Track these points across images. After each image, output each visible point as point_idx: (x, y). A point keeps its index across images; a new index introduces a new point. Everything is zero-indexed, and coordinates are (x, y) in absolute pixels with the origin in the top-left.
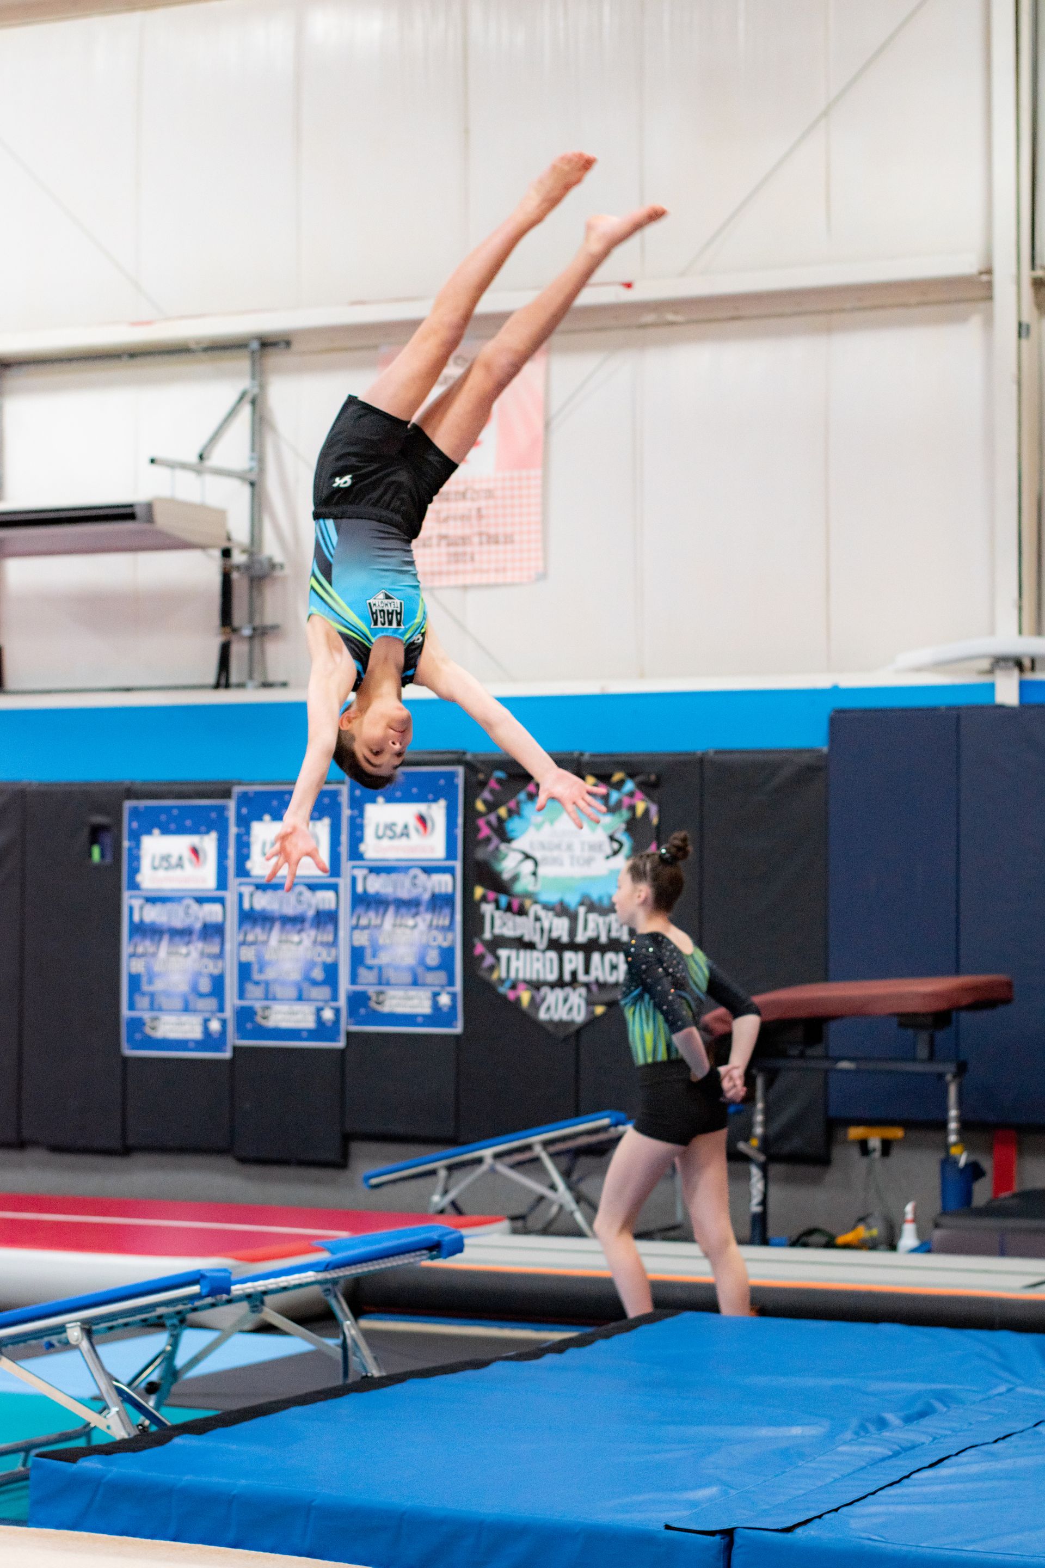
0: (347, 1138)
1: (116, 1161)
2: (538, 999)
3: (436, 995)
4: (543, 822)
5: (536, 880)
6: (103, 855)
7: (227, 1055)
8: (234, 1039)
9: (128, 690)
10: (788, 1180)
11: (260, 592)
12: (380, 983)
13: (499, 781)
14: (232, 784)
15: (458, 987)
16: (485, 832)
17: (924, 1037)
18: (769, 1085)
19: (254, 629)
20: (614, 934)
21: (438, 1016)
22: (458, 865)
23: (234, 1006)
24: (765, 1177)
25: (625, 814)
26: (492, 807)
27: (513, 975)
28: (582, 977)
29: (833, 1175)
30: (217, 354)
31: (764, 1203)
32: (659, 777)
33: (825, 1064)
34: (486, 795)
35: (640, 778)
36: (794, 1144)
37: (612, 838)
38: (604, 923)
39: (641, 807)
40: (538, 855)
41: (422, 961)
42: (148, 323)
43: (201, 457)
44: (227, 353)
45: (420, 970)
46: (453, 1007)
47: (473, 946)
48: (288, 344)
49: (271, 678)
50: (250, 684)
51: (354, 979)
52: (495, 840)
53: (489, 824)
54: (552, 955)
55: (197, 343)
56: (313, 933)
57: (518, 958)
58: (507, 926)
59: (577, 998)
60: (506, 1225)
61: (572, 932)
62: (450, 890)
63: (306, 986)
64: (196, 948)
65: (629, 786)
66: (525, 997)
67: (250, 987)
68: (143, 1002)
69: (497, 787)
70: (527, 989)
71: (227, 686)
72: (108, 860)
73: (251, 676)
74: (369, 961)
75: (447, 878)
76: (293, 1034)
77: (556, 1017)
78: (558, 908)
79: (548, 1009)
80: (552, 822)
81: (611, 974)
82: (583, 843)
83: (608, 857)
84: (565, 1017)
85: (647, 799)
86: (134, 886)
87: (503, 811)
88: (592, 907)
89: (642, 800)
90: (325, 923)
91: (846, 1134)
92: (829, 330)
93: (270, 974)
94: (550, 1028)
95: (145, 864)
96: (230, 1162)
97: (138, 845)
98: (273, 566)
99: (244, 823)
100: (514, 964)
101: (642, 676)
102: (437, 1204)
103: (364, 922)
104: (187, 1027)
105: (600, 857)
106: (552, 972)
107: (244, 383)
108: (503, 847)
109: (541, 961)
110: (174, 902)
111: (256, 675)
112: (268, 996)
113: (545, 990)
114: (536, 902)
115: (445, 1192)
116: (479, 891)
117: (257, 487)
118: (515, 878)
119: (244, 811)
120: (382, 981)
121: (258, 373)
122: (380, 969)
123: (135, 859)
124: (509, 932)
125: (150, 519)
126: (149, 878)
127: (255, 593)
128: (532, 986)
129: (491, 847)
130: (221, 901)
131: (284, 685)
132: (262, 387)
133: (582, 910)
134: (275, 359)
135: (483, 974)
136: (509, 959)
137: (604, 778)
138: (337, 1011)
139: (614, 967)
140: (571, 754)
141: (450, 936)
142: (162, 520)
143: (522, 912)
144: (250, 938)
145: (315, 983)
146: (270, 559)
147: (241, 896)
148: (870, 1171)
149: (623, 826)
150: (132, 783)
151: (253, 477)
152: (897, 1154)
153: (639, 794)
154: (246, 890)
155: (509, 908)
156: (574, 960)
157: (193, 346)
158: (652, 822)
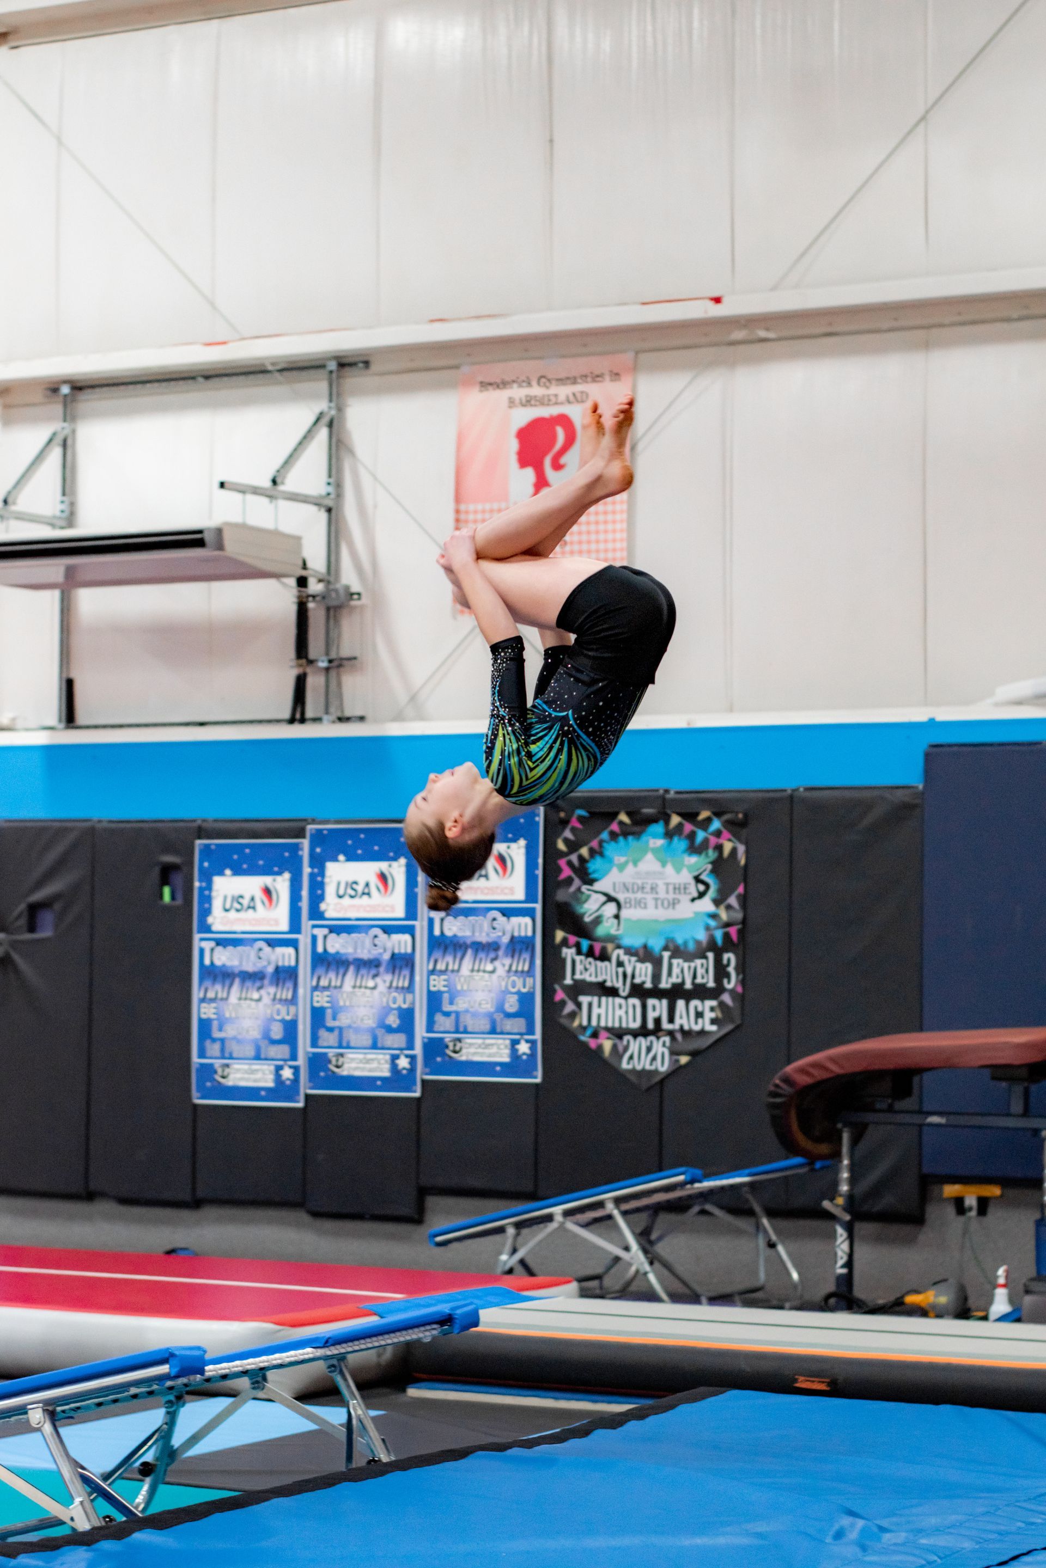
0: (423, 1192)
1: (185, 1214)
2: (621, 1048)
3: (515, 1043)
4: (626, 863)
5: (619, 924)
6: (173, 897)
7: (301, 1104)
8: (305, 1088)
9: (202, 724)
10: (879, 1239)
11: (337, 621)
12: (457, 1032)
13: (581, 819)
14: (305, 820)
15: (538, 1036)
16: (567, 872)
17: (1018, 1089)
18: (855, 1142)
19: (330, 661)
20: (699, 980)
21: (516, 1065)
22: (538, 907)
23: (307, 1053)
24: (851, 1238)
25: (712, 855)
26: (573, 846)
27: (594, 1023)
28: (666, 1025)
29: (926, 1234)
30: (295, 373)
31: (849, 1264)
32: (746, 815)
33: (916, 1119)
34: (568, 834)
35: (726, 817)
36: (887, 1201)
37: (698, 880)
38: (689, 967)
39: (728, 847)
40: (621, 897)
41: (500, 1008)
42: (224, 343)
43: (274, 482)
44: (304, 374)
45: (498, 1017)
46: (533, 1055)
47: (554, 991)
48: (367, 364)
49: (348, 713)
50: (325, 718)
51: (430, 1029)
52: (577, 882)
53: (570, 864)
54: (635, 1001)
55: (273, 364)
56: (388, 977)
57: (599, 1006)
58: (590, 971)
59: (660, 1046)
60: (574, 1286)
61: (656, 977)
62: (530, 933)
63: (380, 1032)
64: (269, 994)
65: (716, 825)
66: (607, 1045)
67: (323, 1033)
68: (214, 1049)
69: (579, 826)
70: (608, 1038)
71: (303, 720)
72: (179, 902)
73: (327, 712)
74: (447, 1007)
75: (527, 920)
76: (368, 1082)
77: (639, 1068)
78: (641, 952)
79: (631, 1058)
80: (635, 863)
81: (696, 1023)
82: (667, 884)
83: (693, 900)
84: (648, 1067)
85: (733, 838)
86: (206, 928)
87: (584, 851)
88: (677, 952)
89: (730, 840)
90: (401, 968)
91: (941, 1191)
92: (927, 346)
93: (344, 1020)
94: (633, 1078)
95: (217, 905)
96: (303, 1216)
97: (209, 887)
98: (352, 594)
99: (318, 863)
100: (595, 1011)
101: (731, 709)
102: (505, 1263)
103: (441, 966)
104: (259, 1075)
105: (685, 899)
106: (634, 1020)
107: (322, 405)
108: (584, 888)
109: (624, 1009)
110: (245, 945)
111: (332, 710)
112: (343, 1044)
113: (626, 1038)
114: (619, 947)
115: (514, 1251)
116: (560, 935)
117: (333, 512)
118: (598, 921)
119: (318, 850)
120: (459, 1029)
121: (336, 396)
122: (457, 1014)
123: (207, 899)
124: (590, 977)
125: (220, 546)
126: (219, 920)
127: (332, 622)
128: (613, 1034)
129: (572, 889)
130: (294, 944)
131: (362, 719)
132: (340, 409)
133: (666, 955)
134: (353, 380)
135: (564, 1021)
136: (590, 1005)
137: (690, 816)
138: (413, 1058)
139: (699, 1015)
140: (657, 790)
141: (529, 981)
142: (232, 547)
143: (604, 957)
144: (324, 982)
145: (390, 1030)
146: (347, 588)
147: (314, 938)
148: (965, 1232)
149: (710, 867)
150: (204, 821)
151: (330, 503)
152: (994, 1214)
153: (726, 833)
154: (320, 933)
155: (590, 953)
156: (657, 1008)
157: (270, 368)
158: (739, 862)
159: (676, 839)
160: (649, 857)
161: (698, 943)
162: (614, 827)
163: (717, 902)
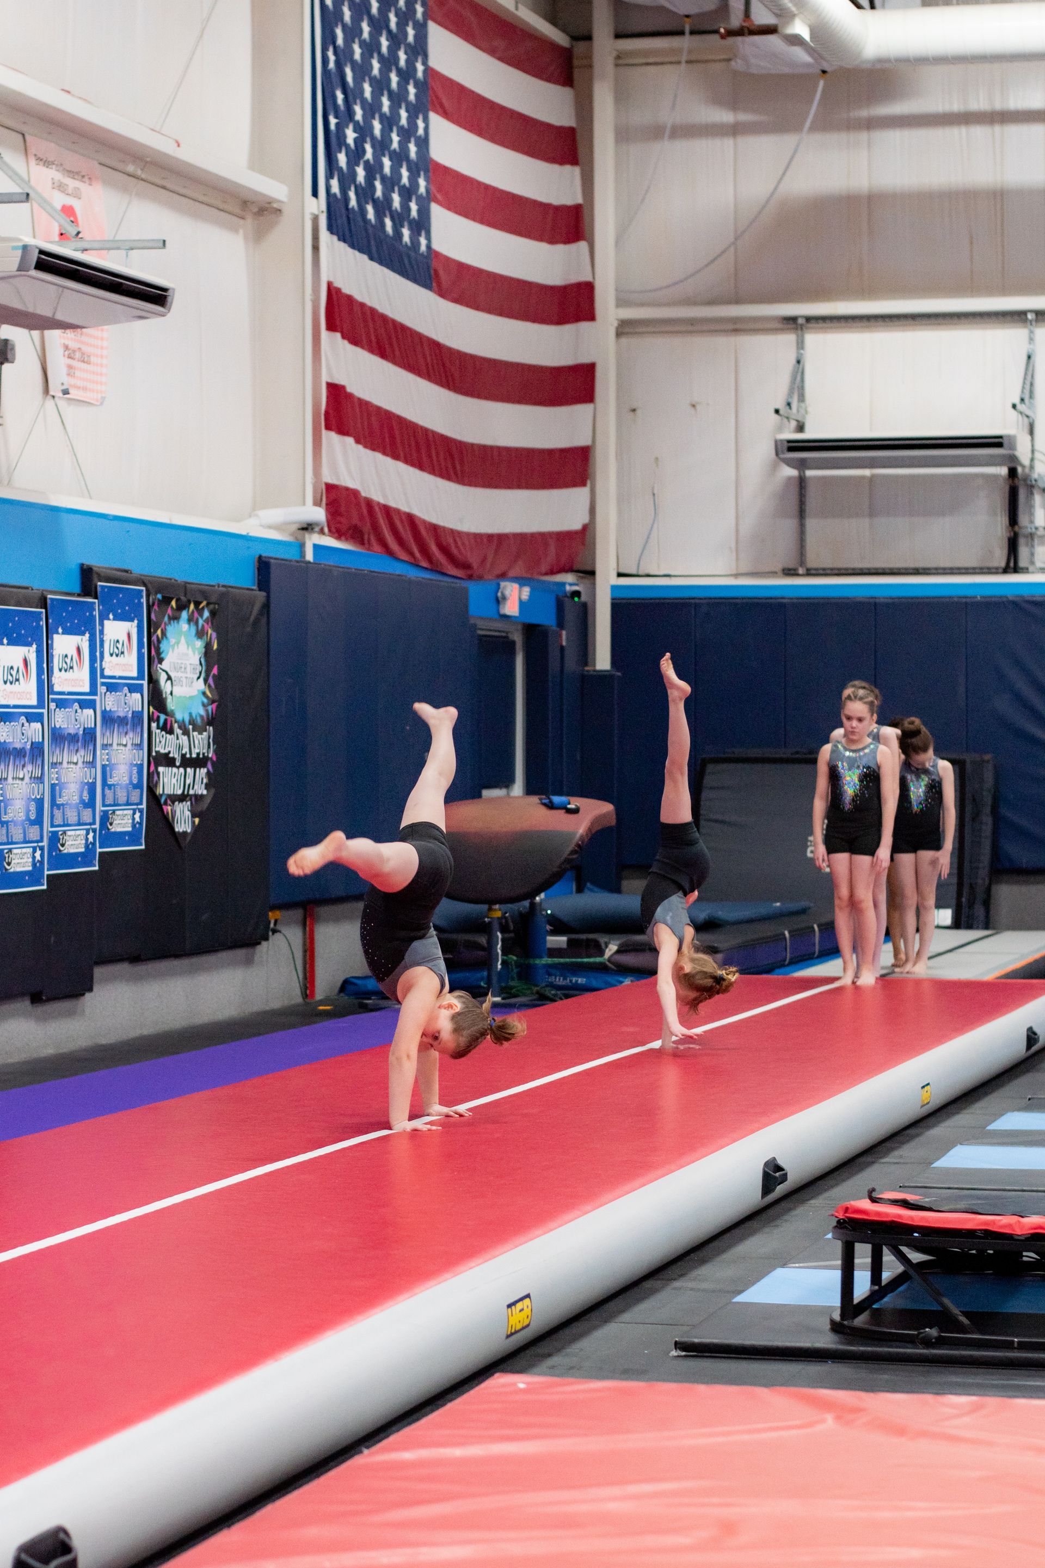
2: (174, 813)
3: (135, 813)
4: (174, 644)
5: (173, 700)
7: (45, 887)
8: (47, 870)
10: (246, 962)
12: (113, 803)
13: (158, 602)
15: (144, 806)
16: (153, 652)
20: (204, 751)
22: (145, 683)
23: (48, 833)
25: (205, 640)
27: (165, 790)
28: (191, 791)
32: (217, 608)
34: (153, 615)
35: (210, 607)
37: (200, 661)
38: (201, 740)
39: (210, 633)
40: (172, 674)
41: (130, 781)
45: (130, 789)
46: (141, 823)
47: (151, 763)
51: (103, 800)
52: (156, 660)
53: (154, 643)
54: (182, 770)
56: (82, 752)
57: (167, 776)
58: (162, 743)
59: (187, 810)
61: (190, 749)
62: (141, 708)
63: (81, 808)
64: (28, 772)
65: (205, 613)
66: (170, 810)
67: (56, 812)
69: (158, 609)
70: (170, 804)
74: (109, 781)
75: (139, 696)
76: (75, 859)
78: (184, 727)
79: (178, 821)
80: (178, 643)
82: (191, 665)
83: (198, 679)
84: (183, 830)
85: (211, 626)
87: (159, 632)
88: (194, 725)
89: (211, 628)
90: (89, 742)
93: (64, 797)
94: (180, 839)
99: (50, 634)
100: (166, 781)
103: (105, 740)
105: (195, 678)
106: (181, 789)
108: (159, 667)
109: (177, 777)
113: (176, 803)
114: (176, 721)
116: (151, 710)
118: (166, 697)
120: (114, 801)
124: (162, 749)
128: (171, 801)
129: (155, 667)
133: (191, 727)
135: (154, 790)
136: (164, 775)
137: (197, 604)
138: (95, 833)
141: (141, 754)
143: (171, 732)
144: (56, 758)
145: (85, 805)
149: (203, 651)
153: (210, 621)
155: (164, 727)
156: (190, 775)
158: (213, 647)
159: (192, 624)
160: (183, 639)
161: (202, 717)
162: (169, 611)
163: (206, 681)
